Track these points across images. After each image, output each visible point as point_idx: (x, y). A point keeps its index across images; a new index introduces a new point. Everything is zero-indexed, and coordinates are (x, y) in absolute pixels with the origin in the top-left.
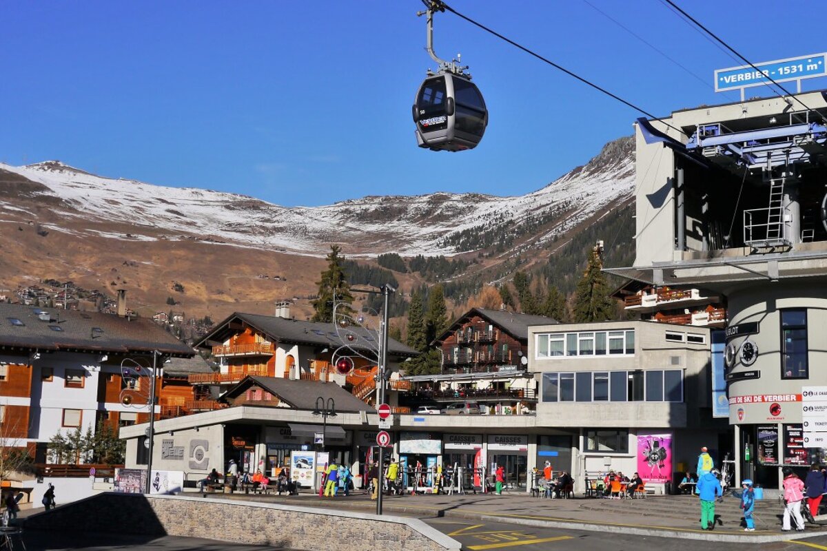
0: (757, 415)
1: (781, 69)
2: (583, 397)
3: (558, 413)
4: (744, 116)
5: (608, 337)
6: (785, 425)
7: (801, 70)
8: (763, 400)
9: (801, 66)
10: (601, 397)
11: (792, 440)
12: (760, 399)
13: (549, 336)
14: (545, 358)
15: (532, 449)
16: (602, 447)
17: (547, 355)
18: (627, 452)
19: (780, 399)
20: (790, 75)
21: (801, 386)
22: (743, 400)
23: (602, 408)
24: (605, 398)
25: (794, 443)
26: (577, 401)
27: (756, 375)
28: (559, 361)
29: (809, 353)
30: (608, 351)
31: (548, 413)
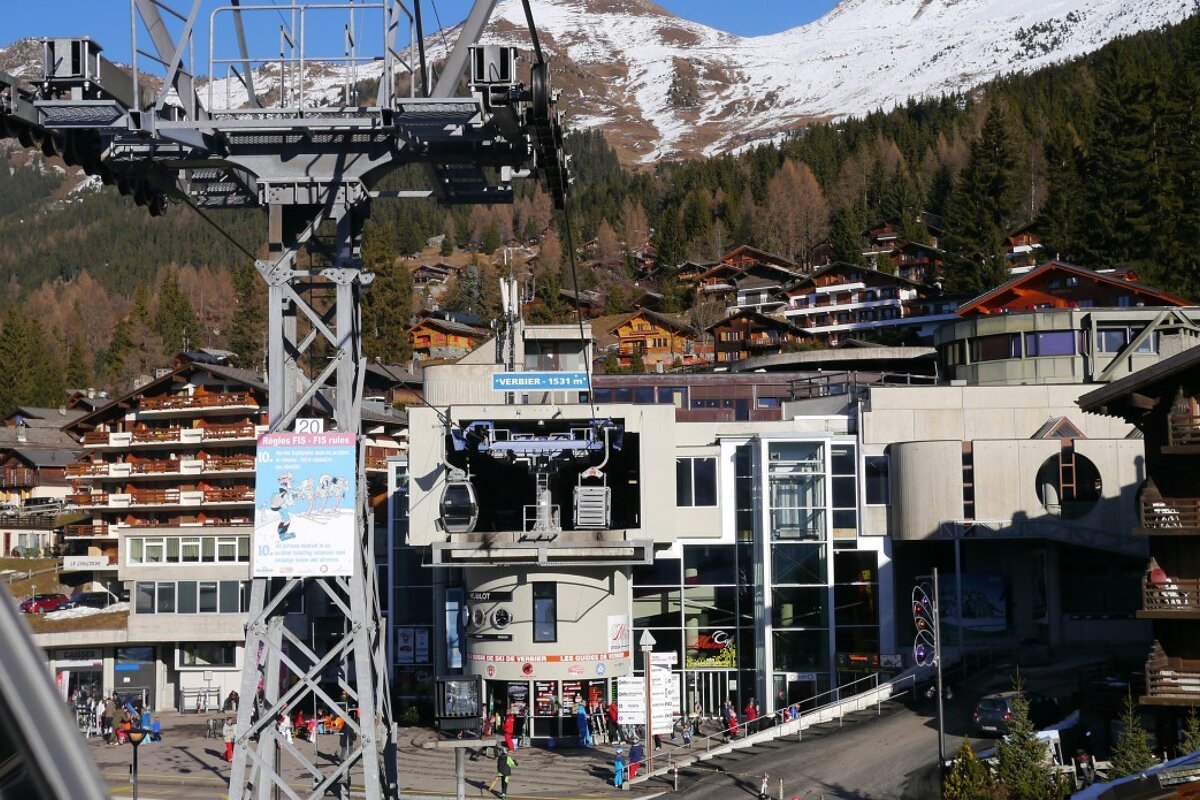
0: (509, 672)
1: (551, 380)
2: (187, 607)
3: (156, 627)
4: (518, 417)
5: (217, 543)
6: (535, 682)
7: (568, 383)
8: (516, 660)
9: (568, 380)
10: (208, 608)
11: (541, 694)
12: (513, 659)
13: (144, 541)
14: (139, 564)
15: (109, 665)
16: (199, 661)
17: (141, 561)
18: (234, 665)
19: (532, 659)
20: (559, 386)
21: (550, 649)
22: (494, 659)
23: (210, 620)
24: (213, 609)
25: (542, 697)
26: (179, 612)
27: (510, 638)
28: (157, 569)
29: (558, 623)
30: (217, 558)
31: (143, 627)
